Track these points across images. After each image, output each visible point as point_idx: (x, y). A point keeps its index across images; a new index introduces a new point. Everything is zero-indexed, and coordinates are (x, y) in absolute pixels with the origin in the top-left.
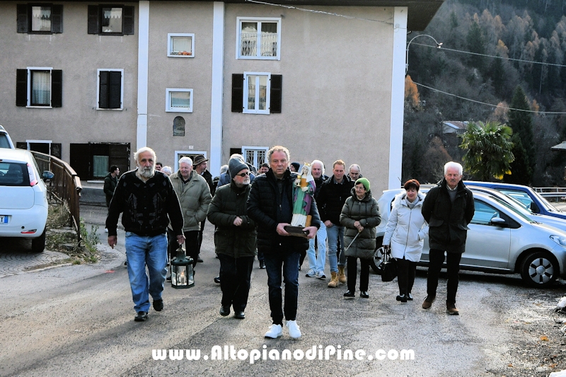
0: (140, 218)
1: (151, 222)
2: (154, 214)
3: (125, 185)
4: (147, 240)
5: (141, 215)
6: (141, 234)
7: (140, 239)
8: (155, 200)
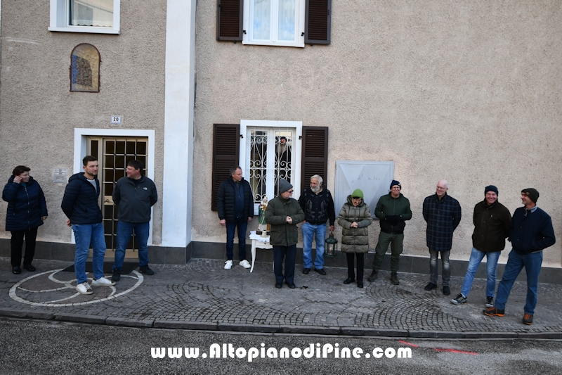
0: (313, 214)
1: (319, 217)
2: (321, 213)
3: (306, 195)
4: (315, 227)
5: (314, 212)
6: (312, 223)
7: (311, 226)
8: (322, 205)
